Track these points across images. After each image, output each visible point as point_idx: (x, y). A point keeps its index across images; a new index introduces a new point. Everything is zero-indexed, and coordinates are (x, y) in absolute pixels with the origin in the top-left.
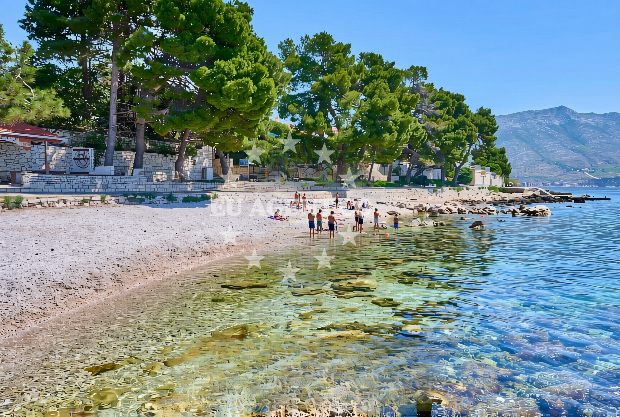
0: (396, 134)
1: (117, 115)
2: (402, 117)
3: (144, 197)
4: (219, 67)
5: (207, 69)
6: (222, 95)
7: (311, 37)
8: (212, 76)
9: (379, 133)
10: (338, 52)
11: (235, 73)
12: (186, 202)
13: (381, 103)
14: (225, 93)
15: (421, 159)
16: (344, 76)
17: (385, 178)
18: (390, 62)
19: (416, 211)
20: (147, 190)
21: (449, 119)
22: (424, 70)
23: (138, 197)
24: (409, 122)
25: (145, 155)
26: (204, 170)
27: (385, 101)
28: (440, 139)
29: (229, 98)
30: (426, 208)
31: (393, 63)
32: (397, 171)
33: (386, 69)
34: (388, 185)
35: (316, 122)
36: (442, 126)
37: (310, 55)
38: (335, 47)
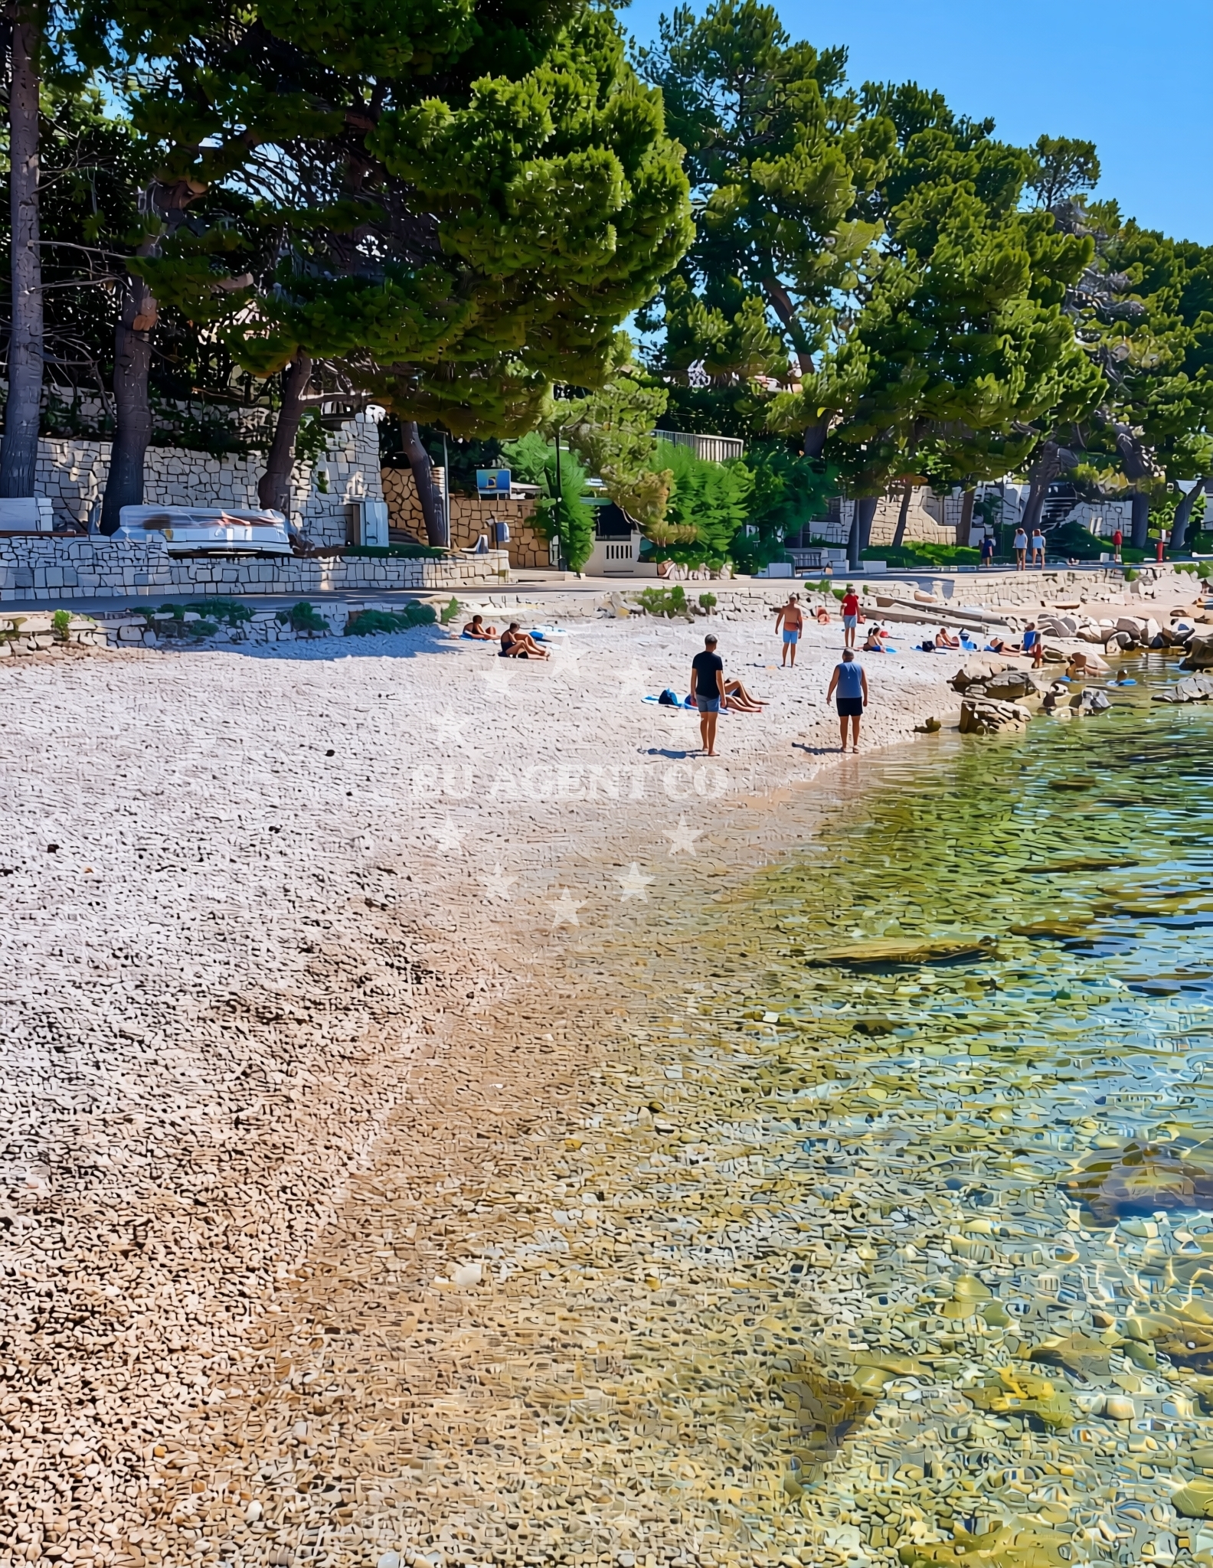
0: (1019, 375)
1: (46, 295)
2: (1039, 319)
3: (211, 619)
4: (488, 101)
5: (445, 107)
6: (504, 216)
7: (699, 14)
8: (463, 134)
9: (965, 376)
10: (798, 73)
11: (550, 129)
12: (362, 633)
13: (966, 266)
14: (515, 207)
15: (1082, 469)
16: (829, 168)
17: (947, 535)
18: (977, 120)
19: (1113, 644)
20: (199, 589)
21: (1172, 327)
22: (1087, 151)
23: (191, 617)
24: (1063, 335)
25: (153, 456)
26: (353, 512)
27: (982, 258)
28: (1139, 401)
29: (533, 225)
30: (1145, 633)
31: (989, 126)
32: (986, 509)
33: (962, 146)
34: (963, 559)
35: (737, 333)
36: (1147, 352)
37: (697, 83)
38: (787, 57)
